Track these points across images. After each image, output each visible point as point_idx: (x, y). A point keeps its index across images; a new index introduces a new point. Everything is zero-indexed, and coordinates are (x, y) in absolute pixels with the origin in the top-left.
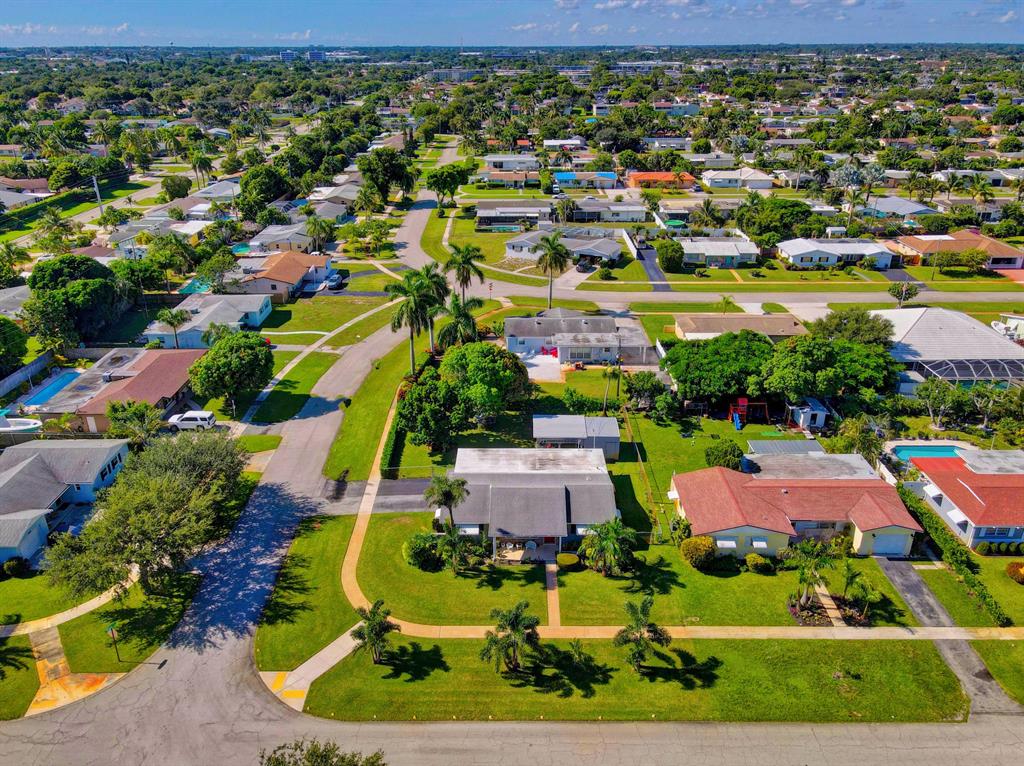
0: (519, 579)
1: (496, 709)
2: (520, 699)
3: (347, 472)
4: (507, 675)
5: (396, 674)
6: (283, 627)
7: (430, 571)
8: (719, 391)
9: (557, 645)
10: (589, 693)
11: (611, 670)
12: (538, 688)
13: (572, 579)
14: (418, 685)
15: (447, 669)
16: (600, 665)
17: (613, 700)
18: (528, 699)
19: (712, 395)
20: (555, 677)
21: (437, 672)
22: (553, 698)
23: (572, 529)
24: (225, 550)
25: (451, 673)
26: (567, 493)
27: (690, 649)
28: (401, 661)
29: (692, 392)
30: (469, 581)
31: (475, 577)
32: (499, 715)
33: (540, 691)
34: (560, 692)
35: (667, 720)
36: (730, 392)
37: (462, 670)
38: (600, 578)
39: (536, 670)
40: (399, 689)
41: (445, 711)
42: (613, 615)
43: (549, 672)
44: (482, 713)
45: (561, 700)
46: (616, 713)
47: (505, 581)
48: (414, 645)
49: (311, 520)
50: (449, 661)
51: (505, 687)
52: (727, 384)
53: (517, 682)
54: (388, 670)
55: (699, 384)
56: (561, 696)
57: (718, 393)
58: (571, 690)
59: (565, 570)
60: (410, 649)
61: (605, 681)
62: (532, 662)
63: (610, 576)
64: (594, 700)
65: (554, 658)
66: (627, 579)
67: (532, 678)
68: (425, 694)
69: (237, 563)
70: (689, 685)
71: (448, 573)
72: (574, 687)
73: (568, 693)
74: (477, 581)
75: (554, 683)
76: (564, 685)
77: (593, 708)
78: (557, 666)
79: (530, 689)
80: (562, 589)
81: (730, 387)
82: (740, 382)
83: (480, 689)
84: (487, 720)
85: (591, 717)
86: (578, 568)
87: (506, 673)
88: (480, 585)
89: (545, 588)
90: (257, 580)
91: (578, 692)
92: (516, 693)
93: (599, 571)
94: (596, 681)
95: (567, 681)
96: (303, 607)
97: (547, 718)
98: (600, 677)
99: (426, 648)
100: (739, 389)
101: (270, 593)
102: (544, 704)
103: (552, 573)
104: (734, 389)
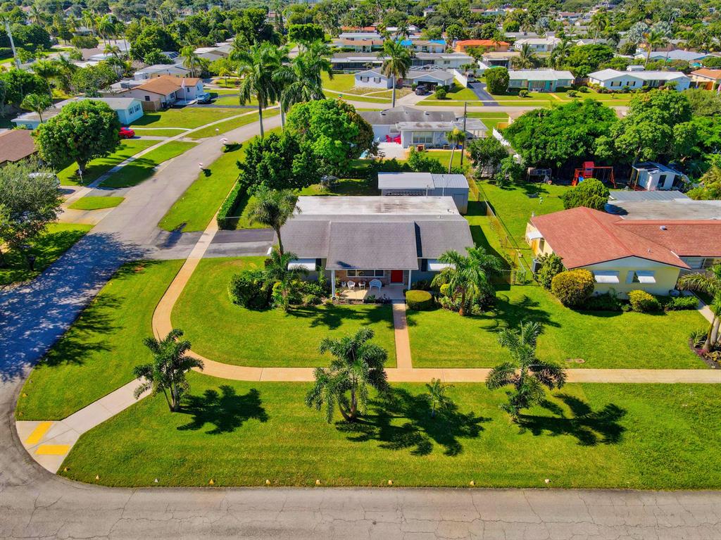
0: (362, 318)
1: (327, 471)
2: (359, 456)
3: (185, 224)
4: (342, 427)
5: (197, 424)
6: (66, 369)
7: (258, 310)
8: (565, 153)
9: (409, 390)
10: (454, 449)
11: (481, 419)
12: (384, 443)
13: (423, 317)
14: (225, 438)
15: (264, 418)
16: (465, 413)
17: (487, 459)
18: (372, 456)
19: (559, 158)
20: (407, 428)
21: (252, 423)
22: (405, 455)
23: (424, 264)
24: (28, 290)
25: (270, 423)
26: (417, 229)
27: (580, 395)
28: (207, 407)
29: (537, 157)
30: (303, 319)
31: (309, 315)
32: (330, 479)
33: (388, 447)
34: (415, 448)
35: (567, 487)
36: (578, 154)
37: (285, 420)
38: (457, 317)
39: (382, 420)
40: (198, 443)
41: (256, 473)
42: (477, 356)
43: (399, 422)
44: (307, 475)
45: (415, 458)
46: (493, 476)
47: (344, 320)
48: (227, 390)
49: (134, 263)
50: (268, 409)
51: (341, 441)
52: (575, 147)
53: (357, 435)
54: (188, 419)
55: (544, 148)
56: (415, 453)
57: (564, 156)
58: (430, 444)
59: (416, 308)
60: (220, 393)
61: (474, 433)
62: (377, 411)
63: (468, 314)
64: (462, 458)
65: (405, 406)
66: (489, 318)
67: (377, 430)
68: (231, 450)
69: (36, 303)
70: (588, 440)
71: (278, 313)
72: (432, 441)
73: (425, 450)
74: (311, 320)
75: (406, 436)
76: (419, 438)
77: (461, 470)
78: (409, 414)
79: (374, 443)
80: (412, 328)
81: (577, 149)
82: (588, 145)
83: (306, 443)
84: (313, 485)
85: (459, 482)
86: (431, 306)
87: (342, 423)
88: (315, 324)
89: (392, 327)
90: (53, 320)
91: (438, 449)
92: (355, 449)
93: (455, 309)
94: (462, 434)
95: (423, 434)
96: (99, 347)
97: (397, 482)
98: (466, 428)
99: (241, 392)
100: (586, 151)
101: (64, 332)
102: (393, 463)
103: (400, 312)
104: (581, 150)
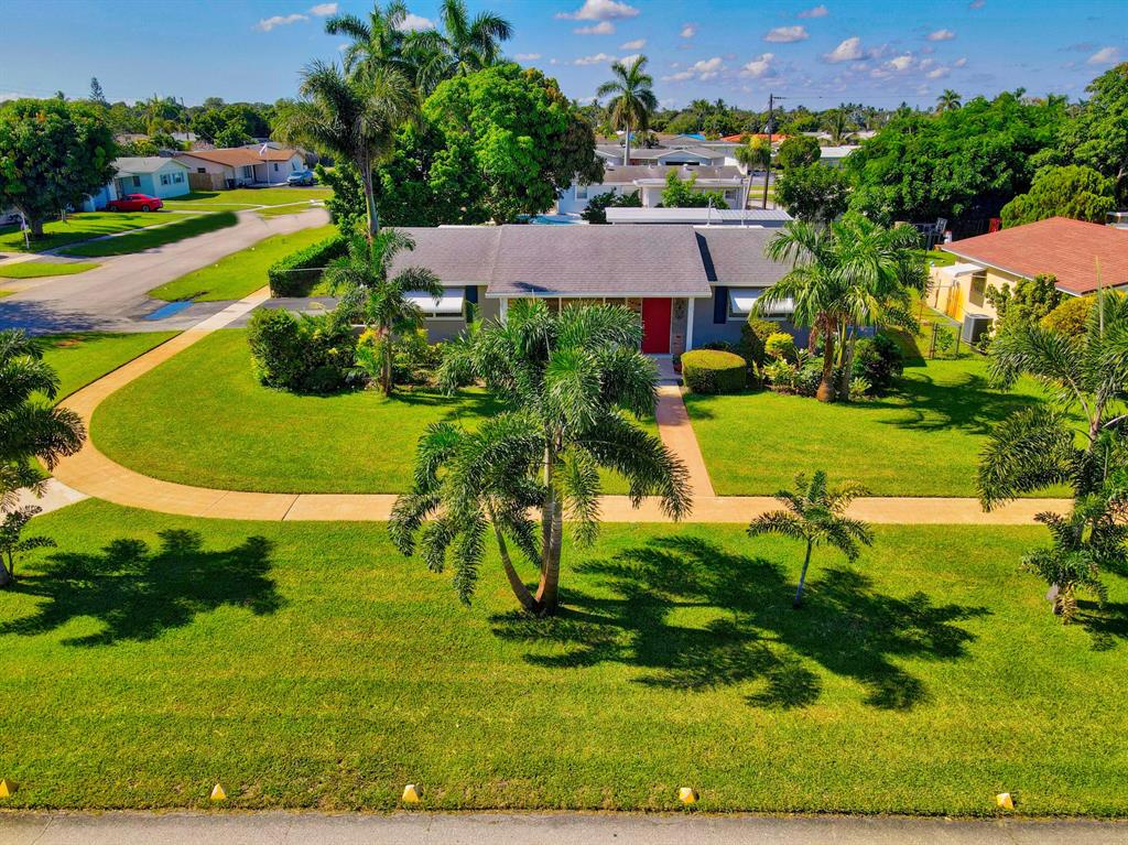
12: (653, 672)
13: (727, 406)
15: (268, 606)
17: (1022, 720)
23: (722, 295)
26: (702, 241)
31: (442, 402)
32: (458, 784)
33: (666, 684)
43: (692, 616)
49: (66, 337)
50: (286, 581)
54: (25, 606)
59: (709, 385)
64: (934, 717)
65: (707, 576)
66: (894, 407)
68: (125, 691)
71: (364, 397)
74: (446, 409)
75: (723, 654)
79: (617, 674)
80: (703, 423)
82: (1015, 165)
83: (386, 672)
84: (390, 805)
88: (454, 416)
89: (652, 423)
91: (842, 685)
93: (808, 391)
103: (670, 400)
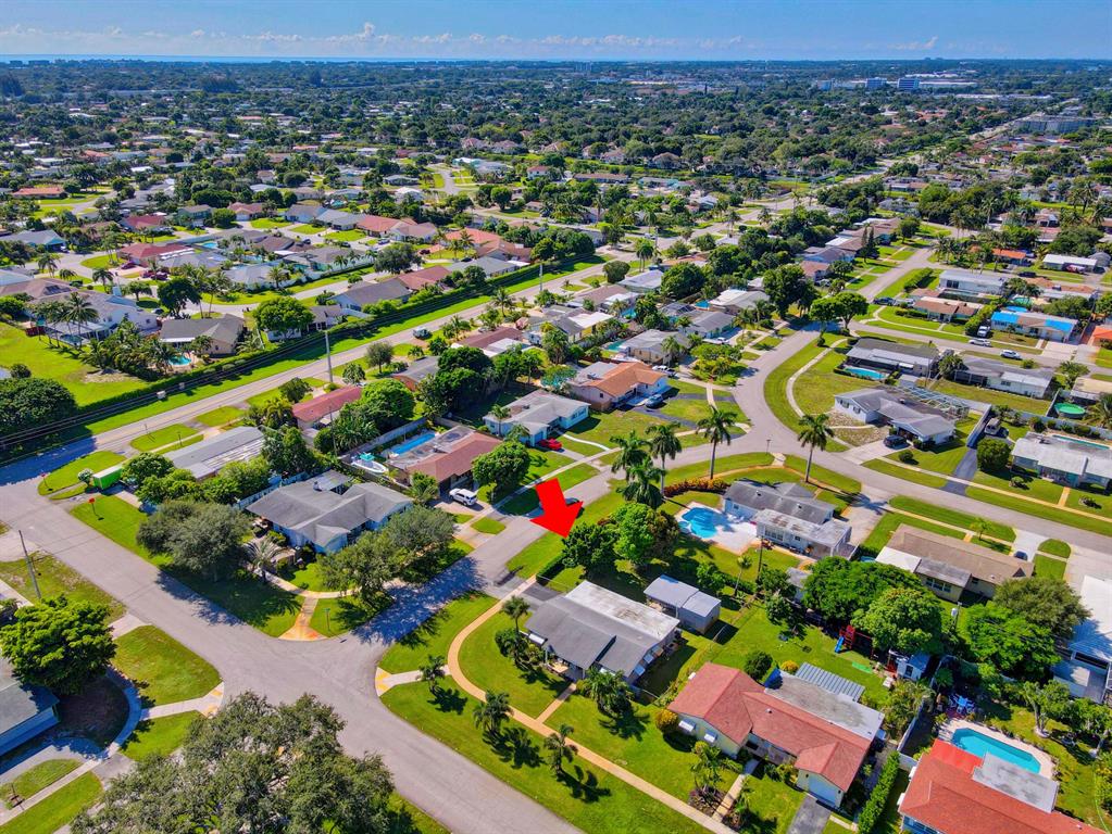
0: (547, 684)
1: (463, 747)
2: (480, 749)
3: (521, 568)
4: (486, 734)
5: (434, 703)
6: (407, 649)
7: (502, 654)
8: (831, 612)
9: (528, 733)
11: (544, 762)
12: (494, 749)
13: (578, 700)
14: (439, 714)
16: (540, 756)
18: (483, 751)
19: (825, 613)
20: (510, 749)
21: (454, 713)
23: (599, 667)
24: (416, 591)
25: (460, 717)
27: (600, 778)
28: (444, 697)
30: (519, 670)
31: (525, 670)
32: (461, 751)
33: (494, 751)
35: (542, 804)
37: (467, 718)
38: (594, 708)
39: (504, 739)
40: (430, 710)
41: (439, 734)
44: (455, 745)
46: (519, 784)
47: (538, 681)
49: (473, 592)
51: (479, 739)
52: (837, 609)
54: (434, 698)
57: (829, 613)
59: (579, 692)
61: (533, 766)
62: (506, 735)
63: (601, 709)
65: (519, 739)
67: (497, 742)
69: (415, 602)
70: (576, 795)
71: (512, 660)
72: (513, 759)
74: (522, 673)
75: (505, 751)
76: (509, 755)
77: (510, 775)
78: (516, 743)
79: (490, 747)
82: (848, 611)
84: (454, 749)
85: (504, 779)
87: (487, 732)
88: (522, 676)
90: (416, 617)
92: (481, 745)
94: (528, 763)
95: (513, 754)
96: (424, 643)
97: (482, 765)
98: (533, 762)
99: (461, 697)
100: (845, 617)
101: (417, 627)
102: (488, 758)
104: (842, 615)
